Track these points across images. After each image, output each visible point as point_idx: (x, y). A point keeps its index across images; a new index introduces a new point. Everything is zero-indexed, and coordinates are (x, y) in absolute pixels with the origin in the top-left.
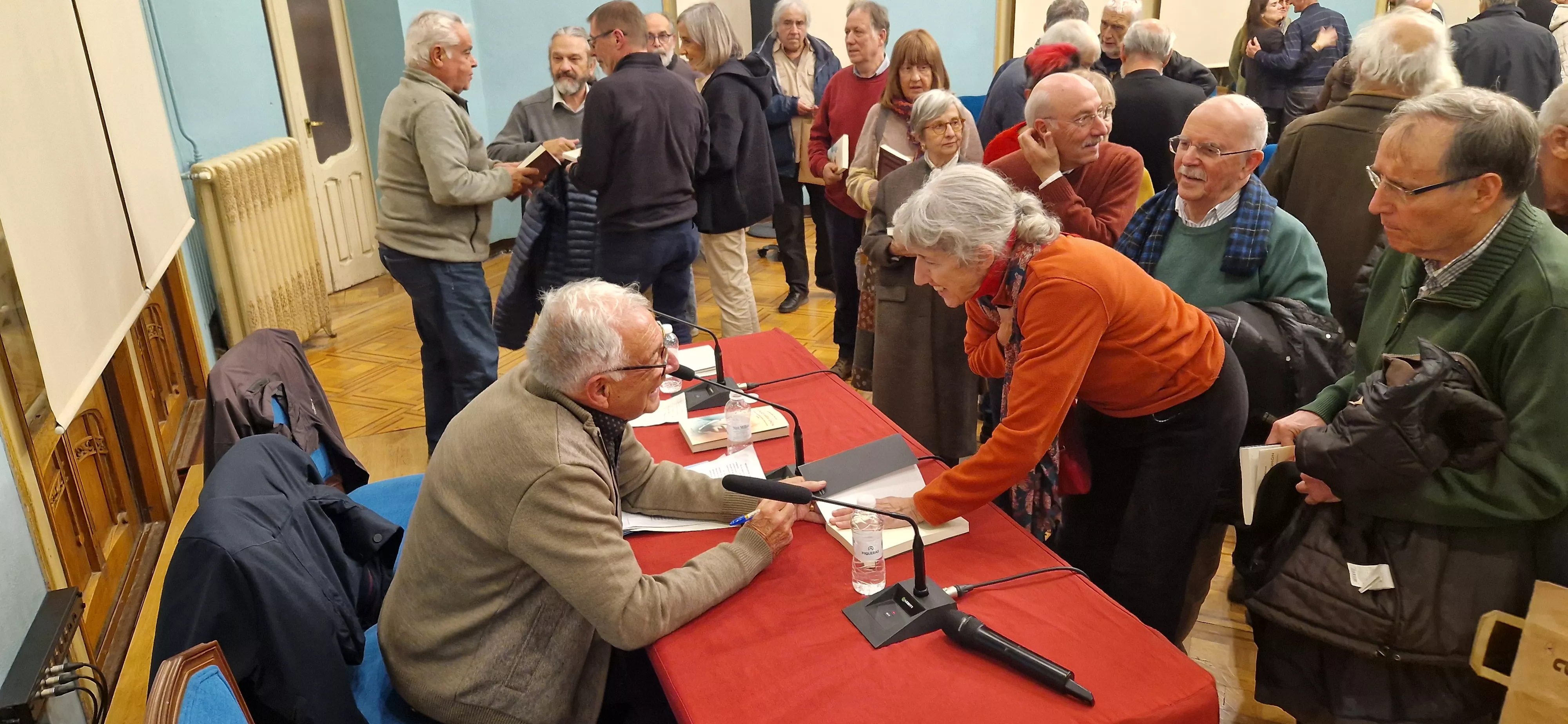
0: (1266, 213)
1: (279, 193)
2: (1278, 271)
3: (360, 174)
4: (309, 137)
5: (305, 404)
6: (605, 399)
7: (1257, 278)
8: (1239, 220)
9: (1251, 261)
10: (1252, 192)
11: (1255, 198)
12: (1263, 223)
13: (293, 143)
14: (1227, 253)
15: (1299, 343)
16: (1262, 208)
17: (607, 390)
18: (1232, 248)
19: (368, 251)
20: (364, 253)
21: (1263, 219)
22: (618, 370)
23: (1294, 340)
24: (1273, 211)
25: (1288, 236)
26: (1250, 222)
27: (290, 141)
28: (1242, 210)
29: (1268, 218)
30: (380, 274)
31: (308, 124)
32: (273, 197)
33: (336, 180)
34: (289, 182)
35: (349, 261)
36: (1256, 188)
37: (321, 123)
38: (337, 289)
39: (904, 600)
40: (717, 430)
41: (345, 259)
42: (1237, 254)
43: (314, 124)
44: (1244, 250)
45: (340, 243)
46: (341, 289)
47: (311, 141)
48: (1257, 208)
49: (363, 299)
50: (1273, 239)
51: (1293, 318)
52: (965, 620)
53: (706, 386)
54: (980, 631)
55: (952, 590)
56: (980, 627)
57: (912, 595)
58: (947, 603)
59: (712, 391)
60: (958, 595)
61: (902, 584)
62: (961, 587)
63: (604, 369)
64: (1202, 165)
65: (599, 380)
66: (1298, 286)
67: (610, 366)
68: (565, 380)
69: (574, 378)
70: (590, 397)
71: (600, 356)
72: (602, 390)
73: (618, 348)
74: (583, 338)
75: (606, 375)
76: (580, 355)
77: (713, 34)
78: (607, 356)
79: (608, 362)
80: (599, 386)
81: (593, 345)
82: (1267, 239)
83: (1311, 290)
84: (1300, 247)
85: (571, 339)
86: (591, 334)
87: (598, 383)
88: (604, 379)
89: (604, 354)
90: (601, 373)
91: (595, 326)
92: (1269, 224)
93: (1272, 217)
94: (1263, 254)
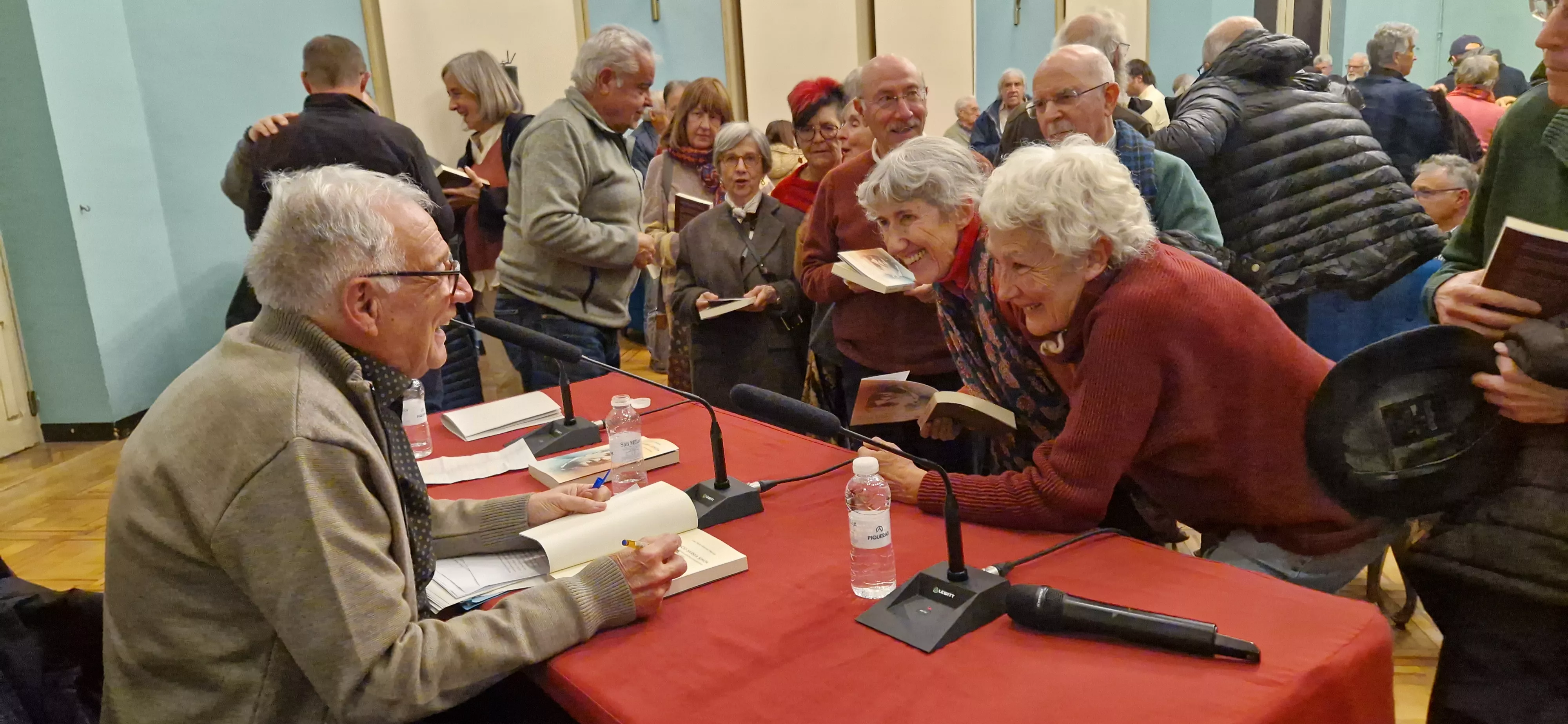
0: (1146, 153)
2: (1166, 206)
6: (372, 320)
10: (1128, 136)
11: (1131, 141)
12: (1146, 162)
16: (1141, 149)
17: (375, 306)
19: (14, 418)
20: (9, 419)
21: (1143, 158)
22: (391, 274)
24: (1151, 151)
26: (1133, 164)
29: (1149, 157)
30: (32, 445)
36: (1130, 134)
39: (936, 590)
48: (1136, 150)
49: (12, 474)
50: (1158, 179)
52: (1041, 593)
53: (549, 429)
54: (1068, 601)
55: (993, 570)
56: (1065, 596)
57: (948, 581)
58: (999, 583)
59: (559, 432)
60: (1002, 573)
61: (929, 571)
62: (1001, 565)
63: (370, 269)
64: (1064, 116)
65: (363, 285)
66: (1188, 220)
67: (377, 268)
68: (309, 290)
69: (323, 284)
70: (349, 312)
71: (362, 247)
72: (367, 308)
73: (389, 238)
74: (336, 221)
75: (372, 281)
76: (332, 243)
77: (488, 82)
78: (373, 247)
79: (375, 258)
80: (362, 298)
81: (351, 230)
82: (1153, 177)
83: (1200, 224)
84: (1184, 181)
85: (316, 223)
86: (347, 217)
87: (360, 294)
88: (371, 287)
89: (368, 244)
90: (365, 276)
91: (353, 206)
92: (1152, 162)
93: (1153, 156)
94: (1153, 191)
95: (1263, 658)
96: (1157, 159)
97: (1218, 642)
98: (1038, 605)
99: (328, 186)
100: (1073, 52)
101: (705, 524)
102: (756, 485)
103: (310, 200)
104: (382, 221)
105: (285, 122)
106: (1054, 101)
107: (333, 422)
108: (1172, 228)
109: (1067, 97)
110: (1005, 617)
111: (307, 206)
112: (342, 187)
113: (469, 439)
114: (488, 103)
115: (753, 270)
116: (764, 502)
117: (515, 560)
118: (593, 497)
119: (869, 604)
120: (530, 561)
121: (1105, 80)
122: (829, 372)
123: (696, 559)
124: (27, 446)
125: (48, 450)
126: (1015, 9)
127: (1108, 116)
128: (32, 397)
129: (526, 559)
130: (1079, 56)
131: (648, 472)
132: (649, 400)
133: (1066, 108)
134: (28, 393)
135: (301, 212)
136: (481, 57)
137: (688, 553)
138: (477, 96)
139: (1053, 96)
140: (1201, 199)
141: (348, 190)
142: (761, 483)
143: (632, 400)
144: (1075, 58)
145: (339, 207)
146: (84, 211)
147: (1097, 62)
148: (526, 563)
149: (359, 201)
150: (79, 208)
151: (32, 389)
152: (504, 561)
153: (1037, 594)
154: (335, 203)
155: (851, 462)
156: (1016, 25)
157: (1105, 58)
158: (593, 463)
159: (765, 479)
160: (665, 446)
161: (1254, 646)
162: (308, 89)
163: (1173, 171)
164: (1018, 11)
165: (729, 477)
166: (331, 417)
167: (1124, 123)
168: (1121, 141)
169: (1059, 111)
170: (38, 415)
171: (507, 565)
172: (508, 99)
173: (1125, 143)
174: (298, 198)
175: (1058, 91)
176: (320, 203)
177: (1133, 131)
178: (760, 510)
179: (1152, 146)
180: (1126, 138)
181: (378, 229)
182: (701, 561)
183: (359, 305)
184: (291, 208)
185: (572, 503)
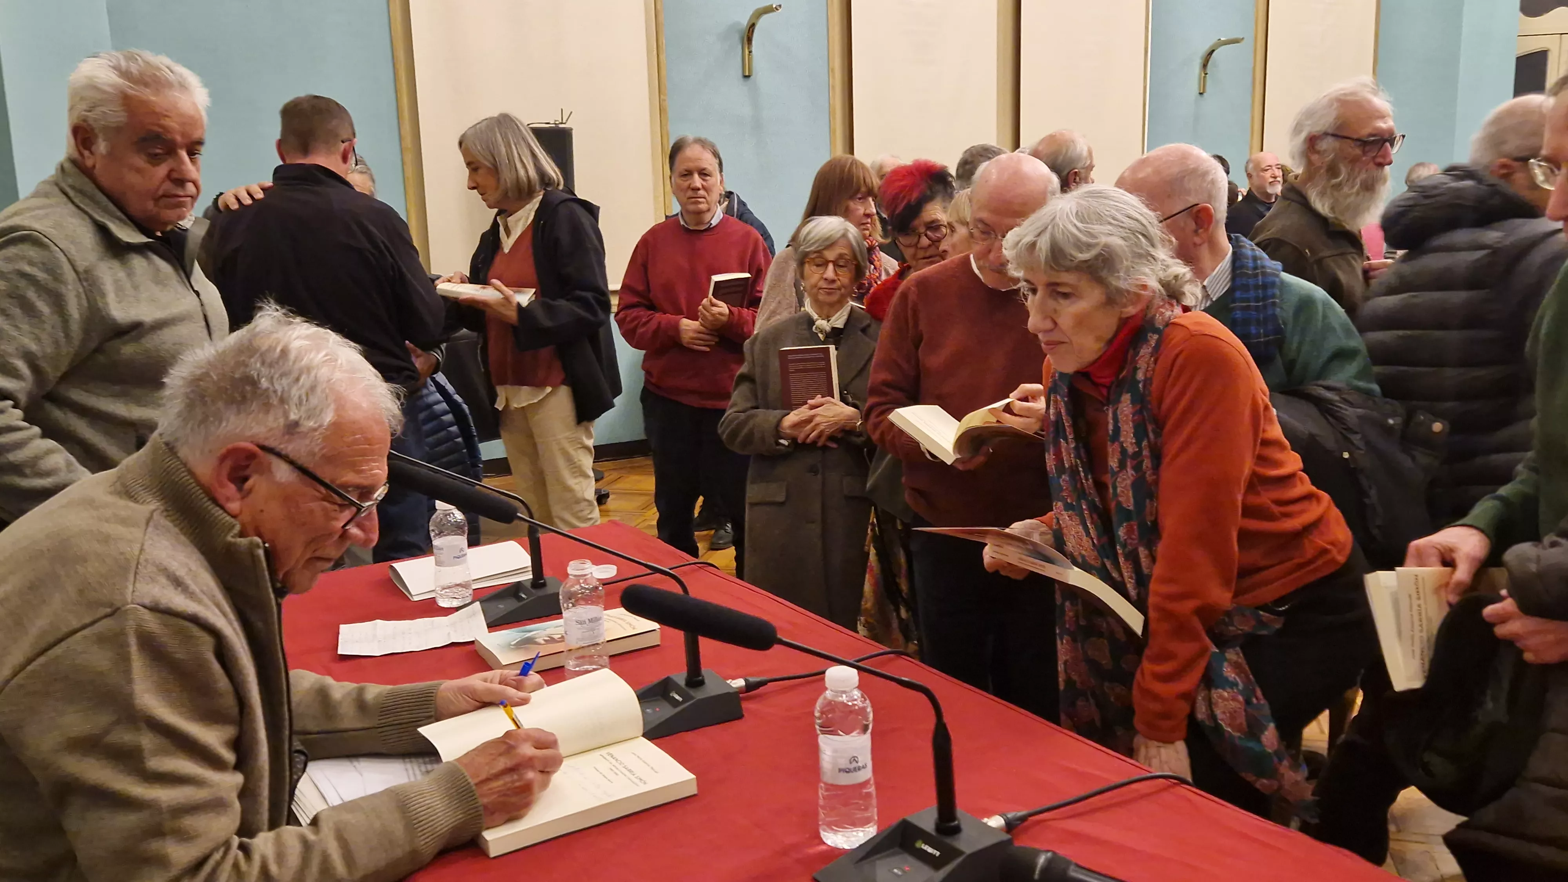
0: (1271, 279)
2: (1306, 348)
7: (1279, 361)
8: (1238, 294)
9: (1267, 343)
10: (1247, 257)
11: (1252, 266)
12: (1270, 292)
15: (1356, 433)
16: (1264, 274)
21: (1267, 286)
23: (1348, 429)
24: (1277, 276)
25: (1306, 304)
26: (1252, 294)
28: (1239, 281)
29: (1273, 284)
36: (1249, 253)
39: (919, 845)
40: (543, 642)
44: (1254, 329)
48: (1256, 276)
50: (1285, 312)
51: (1340, 403)
52: (1042, 860)
53: (515, 590)
54: (1073, 872)
55: (996, 822)
56: (1072, 867)
57: (934, 834)
58: (999, 839)
59: (523, 596)
60: (1010, 826)
61: (914, 819)
62: (1010, 816)
66: (1335, 366)
77: (507, 151)
82: (1278, 311)
83: (1352, 370)
92: (1277, 292)
93: (1278, 283)
94: (1279, 331)
96: (1284, 287)
98: (1036, 877)
101: (654, 734)
102: (740, 683)
105: (260, 195)
107: (180, 589)
108: (1321, 379)
113: (416, 599)
114: (507, 177)
116: (745, 705)
118: (518, 686)
119: (835, 853)
123: (631, 778)
126: (1200, 75)
131: (610, 656)
132: (615, 567)
136: (505, 122)
137: (624, 770)
138: (495, 170)
142: (746, 680)
143: (595, 567)
153: (1038, 861)
155: (824, 673)
156: (1201, 94)
158: (551, 640)
159: (752, 675)
160: (641, 624)
162: (283, 158)
164: (1205, 77)
165: (705, 671)
166: (178, 583)
167: (1243, 238)
168: (1238, 262)
172: (532, 173)
173: (1242, 267)
177: (1254, 250)
178: (740, 717)
179: (1278, 270)
180: (1245, 262)
185: (490, 692)
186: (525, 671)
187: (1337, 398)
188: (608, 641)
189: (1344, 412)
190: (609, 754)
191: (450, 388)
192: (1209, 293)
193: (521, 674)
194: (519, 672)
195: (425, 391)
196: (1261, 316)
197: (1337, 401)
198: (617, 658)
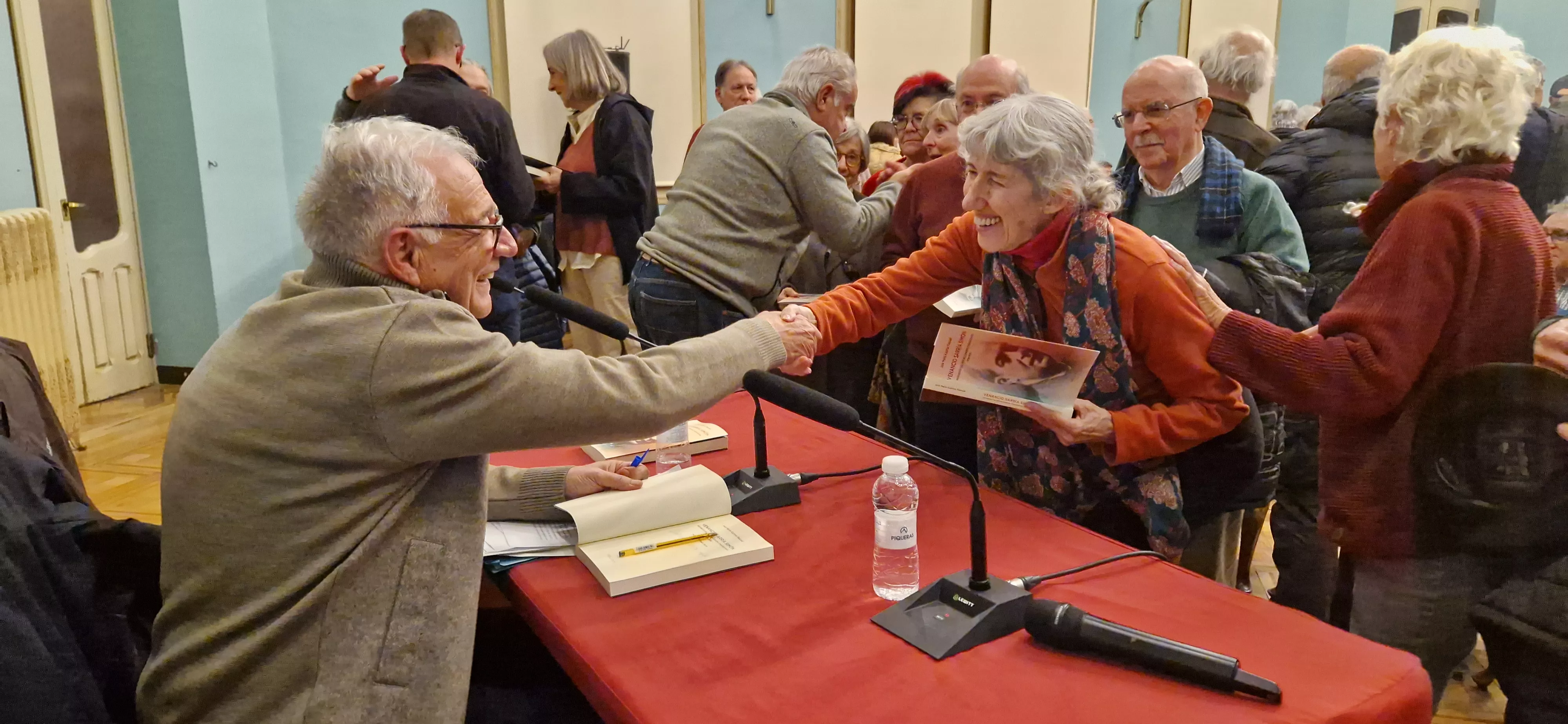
0: (1234, 171)
1: (20, 269)
3: (128, 267)
4: (64, 220)
5: (36, 439)
6: (413, 270)
8: (1208, 181)
9: (1228, 221)
10: (1216, 153)
11: (1219, 160)
12: (1233, 180)
13: (45, 215)
14: (1201, 214)
16: (1230, 167)
17: (416, 256)
18: (1206, 208)
19: (133, 357)
20: (128, 359)
21: (1231, 176)
22: (433, 226)
24: (1240, 170)
26: (1219, 181)
27: (41, 212)
28: (1209, 171)
29: (1237, 175)
30: (147, 385)
31: (65, 206)
32: (12, 273)
33: (97, 272)
34: (35, 259)
35: (108, 369)
36: (1219, 150)
37: (82, 205)
38: (90, 400)
39: (956, 598)
41: (103, 365)
42: (1213, 214)
43: (74, 205)
44: (1218, 210)
45: (97, 342)
46: (96, 400)
47: (68, 226)
48: (1223, 168)
49: (123, 411)
52: (1060, 611)
54: (1087, 620)
55: (1018, 583)
56: (1087, 617)
57: (969, 590)
58: (1021, 596)
60: (1027, 586)
61: (949, 578)
62: (1027, 578)
63: (411, 220)
64: (1154, 129)
65: (404, 236)
66: (1273, 243)
67: (419, 218)
68: (352, 235)
69: (365, 232)
70: (390, 261)
71: (404, 197)
72: (409, 258)
73: (431, 190)
74: (379, 172)
75: (413, 232)
76: (374, 193)
78: (415, 198)
79: (417, 210)
80: (404, 248)
81: (393, 180)
82: (1239, 196)
83: (1287, 248)
84: (1272, 202)
85: (359, 172)
86: (390, 168)
87: (401, 244)
88: (412, 238)
89: (409, 195)
90: (407, 227)
91: (397, 157)
92: (1240, 181)
93: (1241, 175)
94: (1239, 211)
95: (1285, 700)
96: (1245, 178)
97: (1238, 678)
98: (1056, 622)
99: (373, 137)
100: (1167, 64)
101: (738, 511)
102: (796, 477)
103: (355, 149)
104: (425, 173)
106: (1143, 112)
108: (1256, 251)
109: (1158, 110)
110: (1023, 632)
111: (352, 156)
112: (387, 139)
115: (837, 267)
116: (801, 494)
117: (550, 529)
118: (631, 475)
119: (886, 604)
120: (563, 532)
121: (1198, 94)
122: (902, 376)
123: (723, 544)
124: (142, 385)
125: (162, 391)
126: (1137, 23)
127: (1198, 132)
128: (150, 339)
129: (560, 530)
130: (1174, 68)
131: (692, 456)
133: (1156, 121)
134: (147, 336)
135: (346, 161)
136: (578, 37)
138: (565, 75)
139: (1144, 108)
140: (1290, 222)
141: (391, 141)
142: (801, 475)
144: (1169, 70)
145: (382, 158)
146: (212, 166)
147: (1192, 75)
148: (559, 533)
149: (403, 152)
150: (207, 164)
151: (151, 332)
152: (539, 529)
153: (1056, 610)
154: (378, 152)
156: (1137, 38)
157: (1201, 73)
158: (642, 442)
159: (807, 471)
160: (715, 431)
161: (1277, 687)
163: (1260, 192)
164: (1140, 25)
165: (769, 466)
167: (1214, 139)
168: (1209, 157)
169: (1149, 124)
170: (155, 357)
171: (541, 532)
173: (1212, 161)
174: (345, 147)
175: (1149, 103)
176: (365, 153)
177: (1222, 148)
178: (798, 503)
179: (1240, 165)
180: (1214, 156)
181: (421, 180)
182: (727, 547)
183: (401, 254)
184: (337, 157)
185: (610, 479)
186: (635, 464)
187: (1260, 266)
188: (691, 443)
189: (1264, 277)
190: (705, 526)
191: (543, 258)
192: (1184, 180)
193: (632, 465)
194: (631, 463)
195: (524, 260)
196: (1225, 200)
197: (1261, 269)
198: (697, 457)
